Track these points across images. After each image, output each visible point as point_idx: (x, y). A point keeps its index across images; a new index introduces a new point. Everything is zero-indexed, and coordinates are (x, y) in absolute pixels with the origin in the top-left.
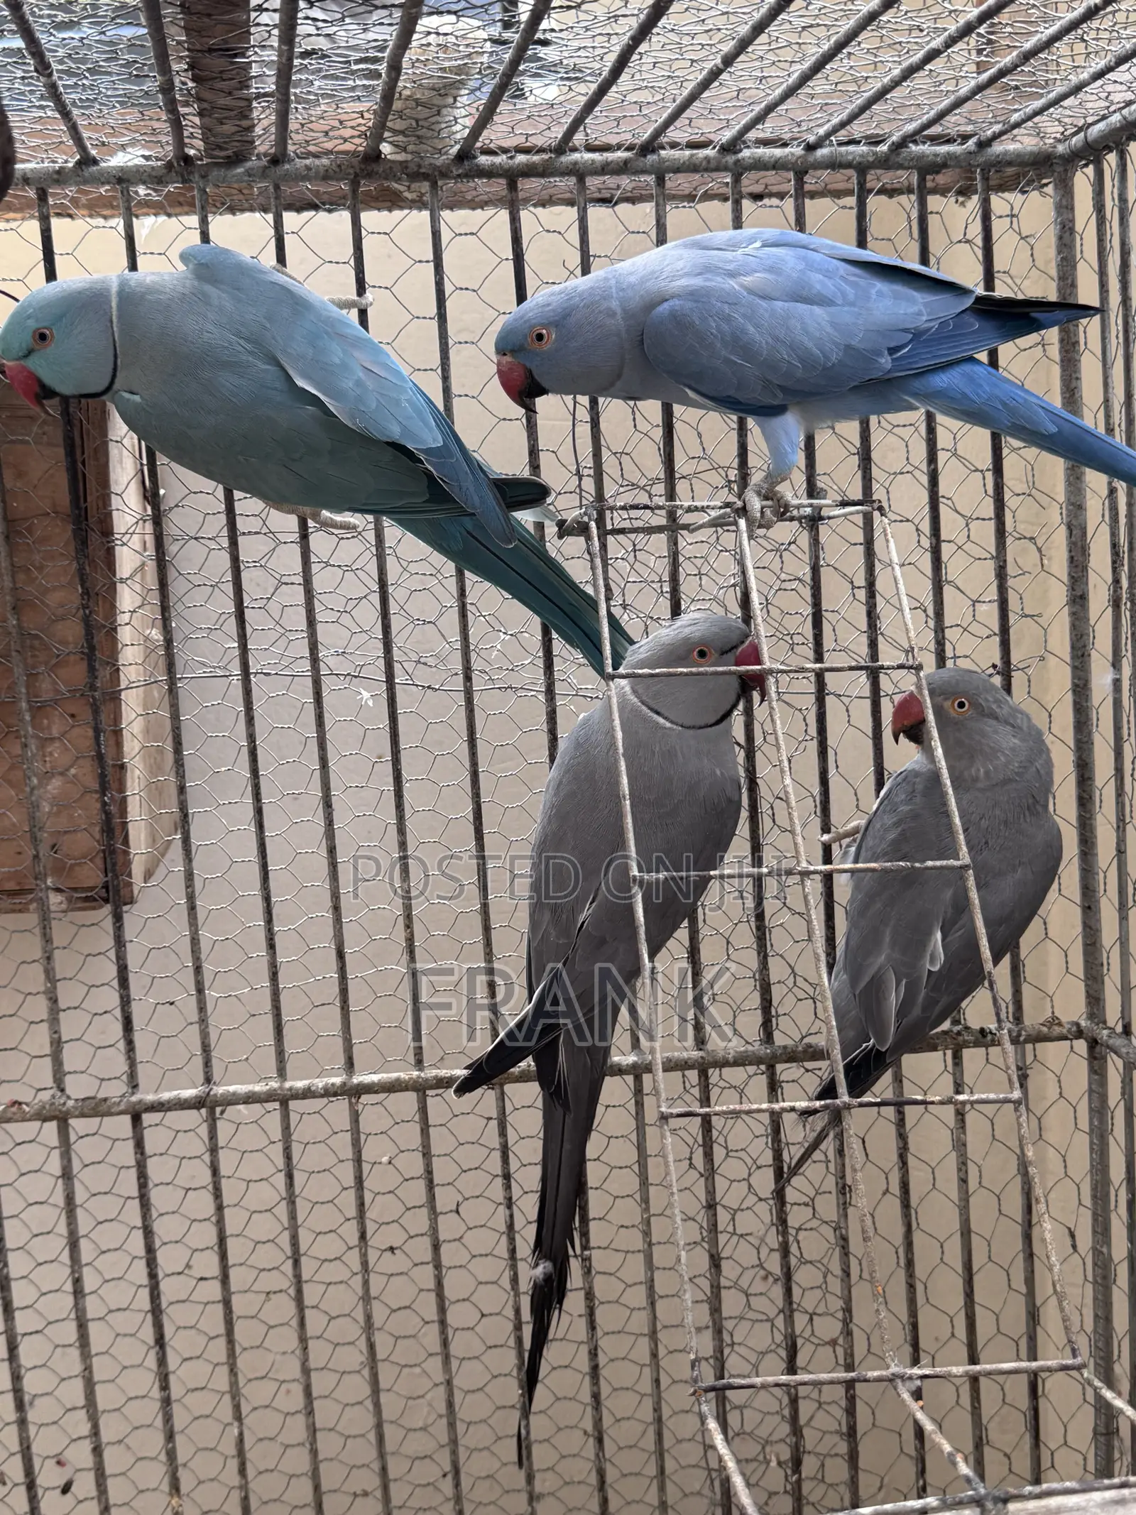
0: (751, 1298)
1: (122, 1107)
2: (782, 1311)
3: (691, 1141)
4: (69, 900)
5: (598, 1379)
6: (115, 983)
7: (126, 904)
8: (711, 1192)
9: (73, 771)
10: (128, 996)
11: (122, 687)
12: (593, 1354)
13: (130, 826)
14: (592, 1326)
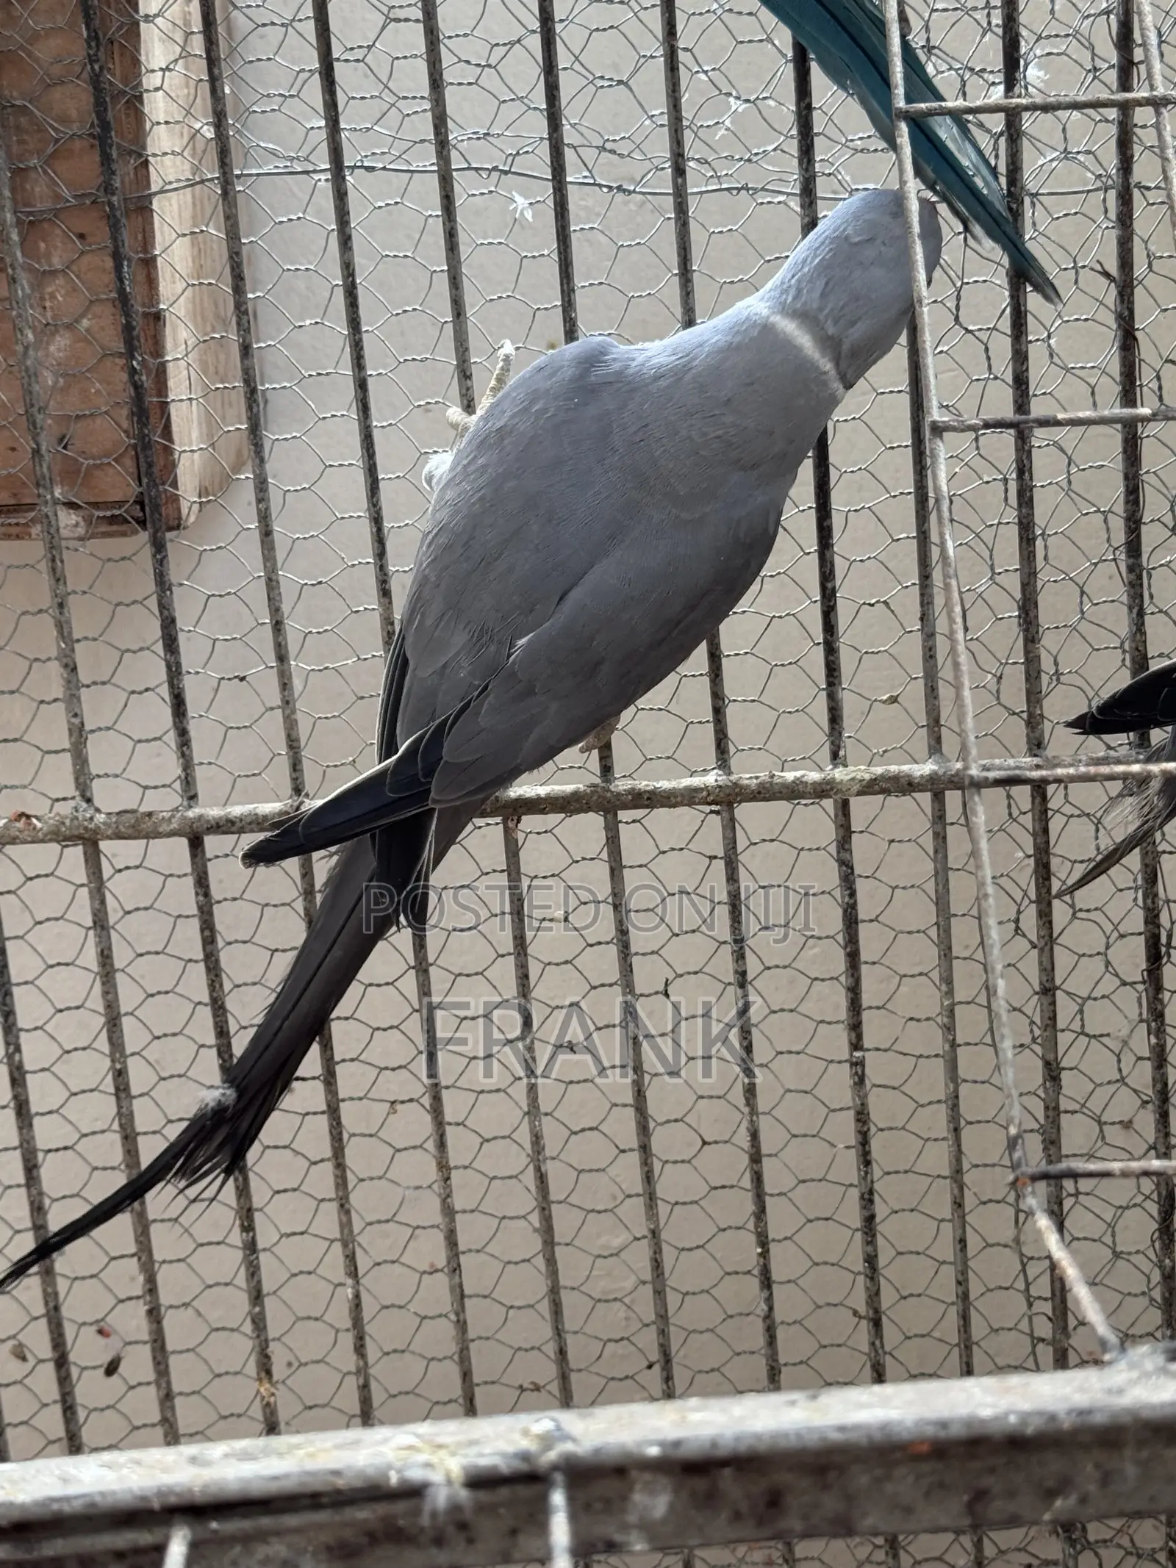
0: (1105, 1128)
1: (175, 825)
2: (1151, 1148)
3: (1018, 895)
4: (88, 521)
5: (874, 1236)
6: (159, 648)
7: (170, 529)
8: (1048, 969)
9: (85, 323)
10: (178, 665)
11: (154, 188)
12: (868, 1199)
13: (174, 410)
14: (866, 1160)
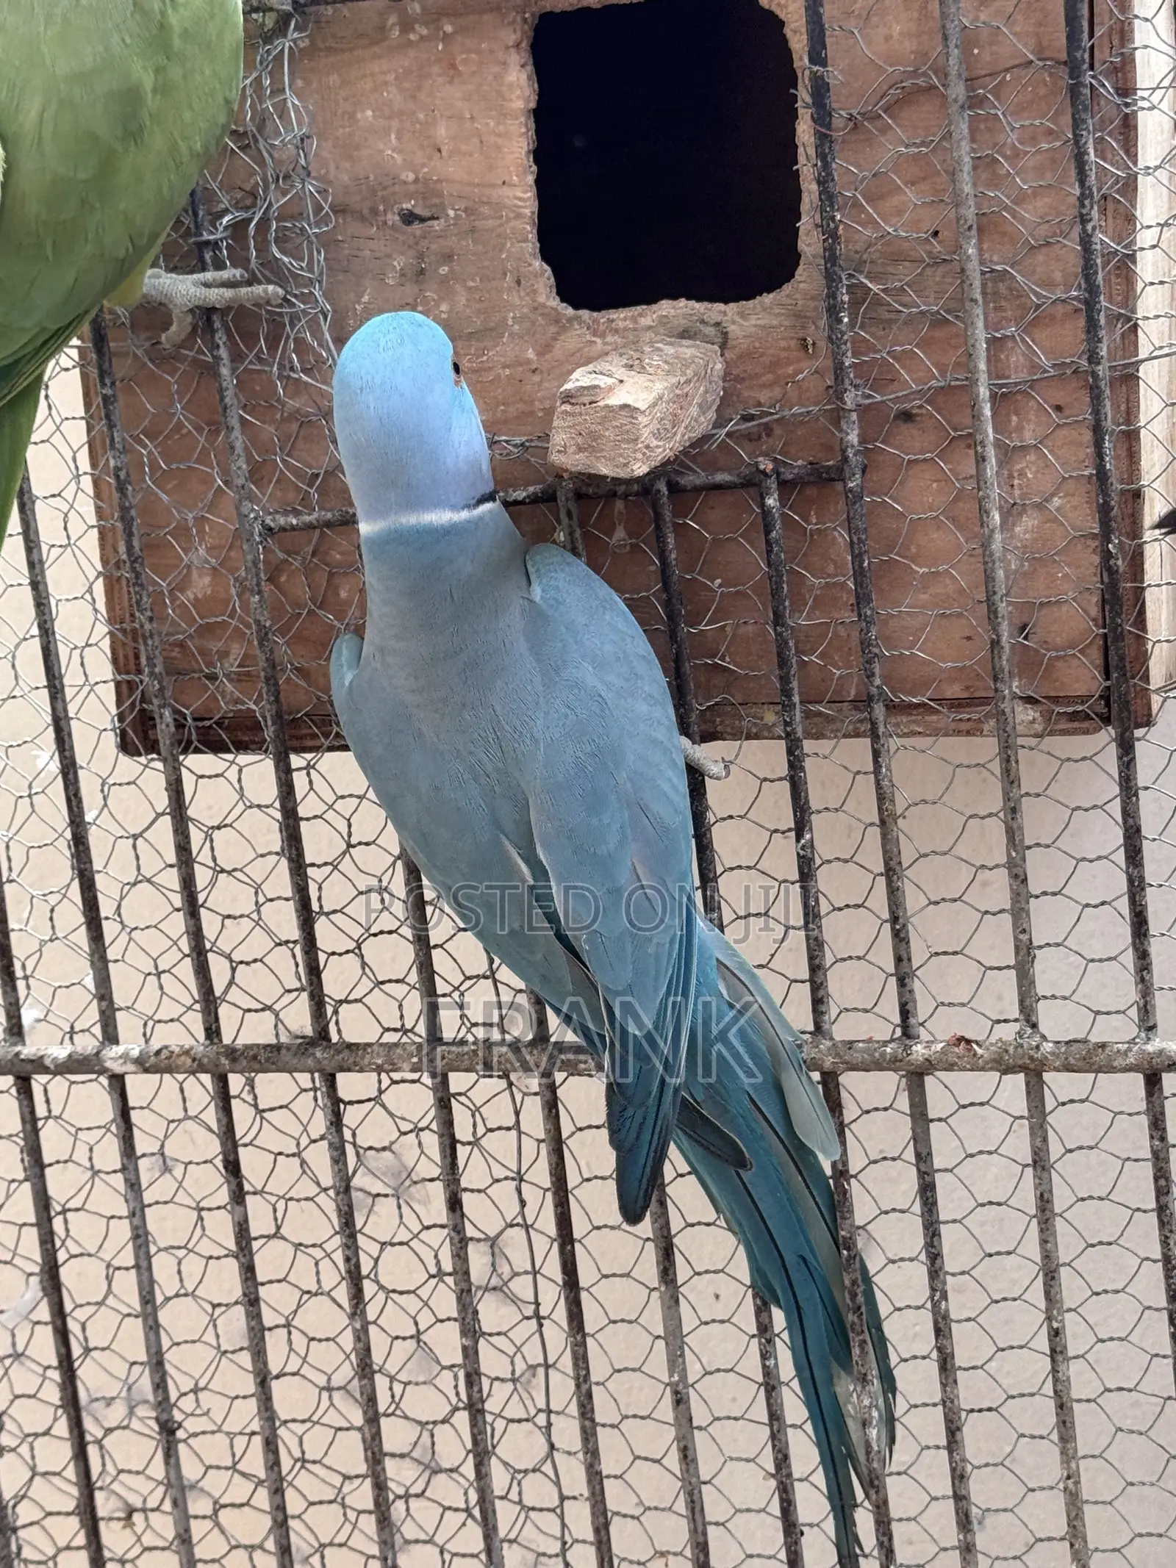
1: (1131, 1060)
4: (1048, 717)
6: (1120, 857)
7: (1139, 726)
9: (1056, 502)
10: (1142, 878)
11: (1143, 354)
13: (1150, 596)
